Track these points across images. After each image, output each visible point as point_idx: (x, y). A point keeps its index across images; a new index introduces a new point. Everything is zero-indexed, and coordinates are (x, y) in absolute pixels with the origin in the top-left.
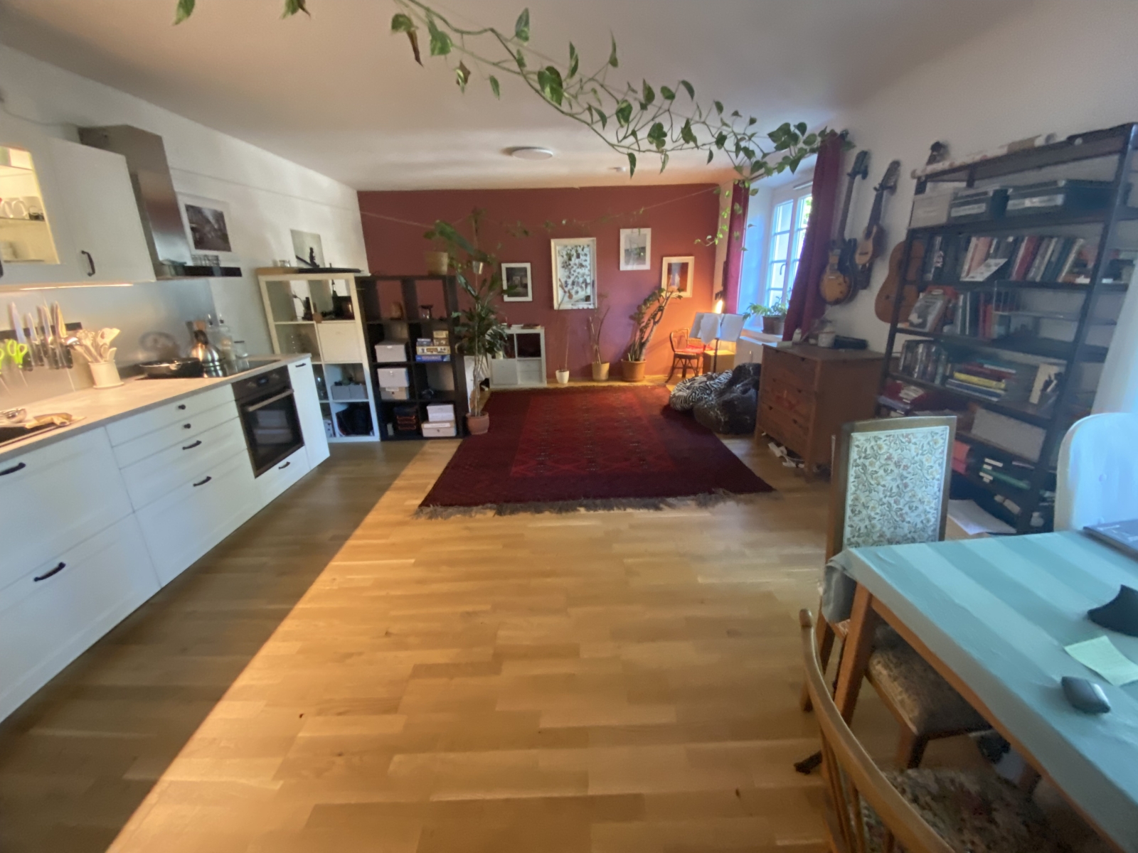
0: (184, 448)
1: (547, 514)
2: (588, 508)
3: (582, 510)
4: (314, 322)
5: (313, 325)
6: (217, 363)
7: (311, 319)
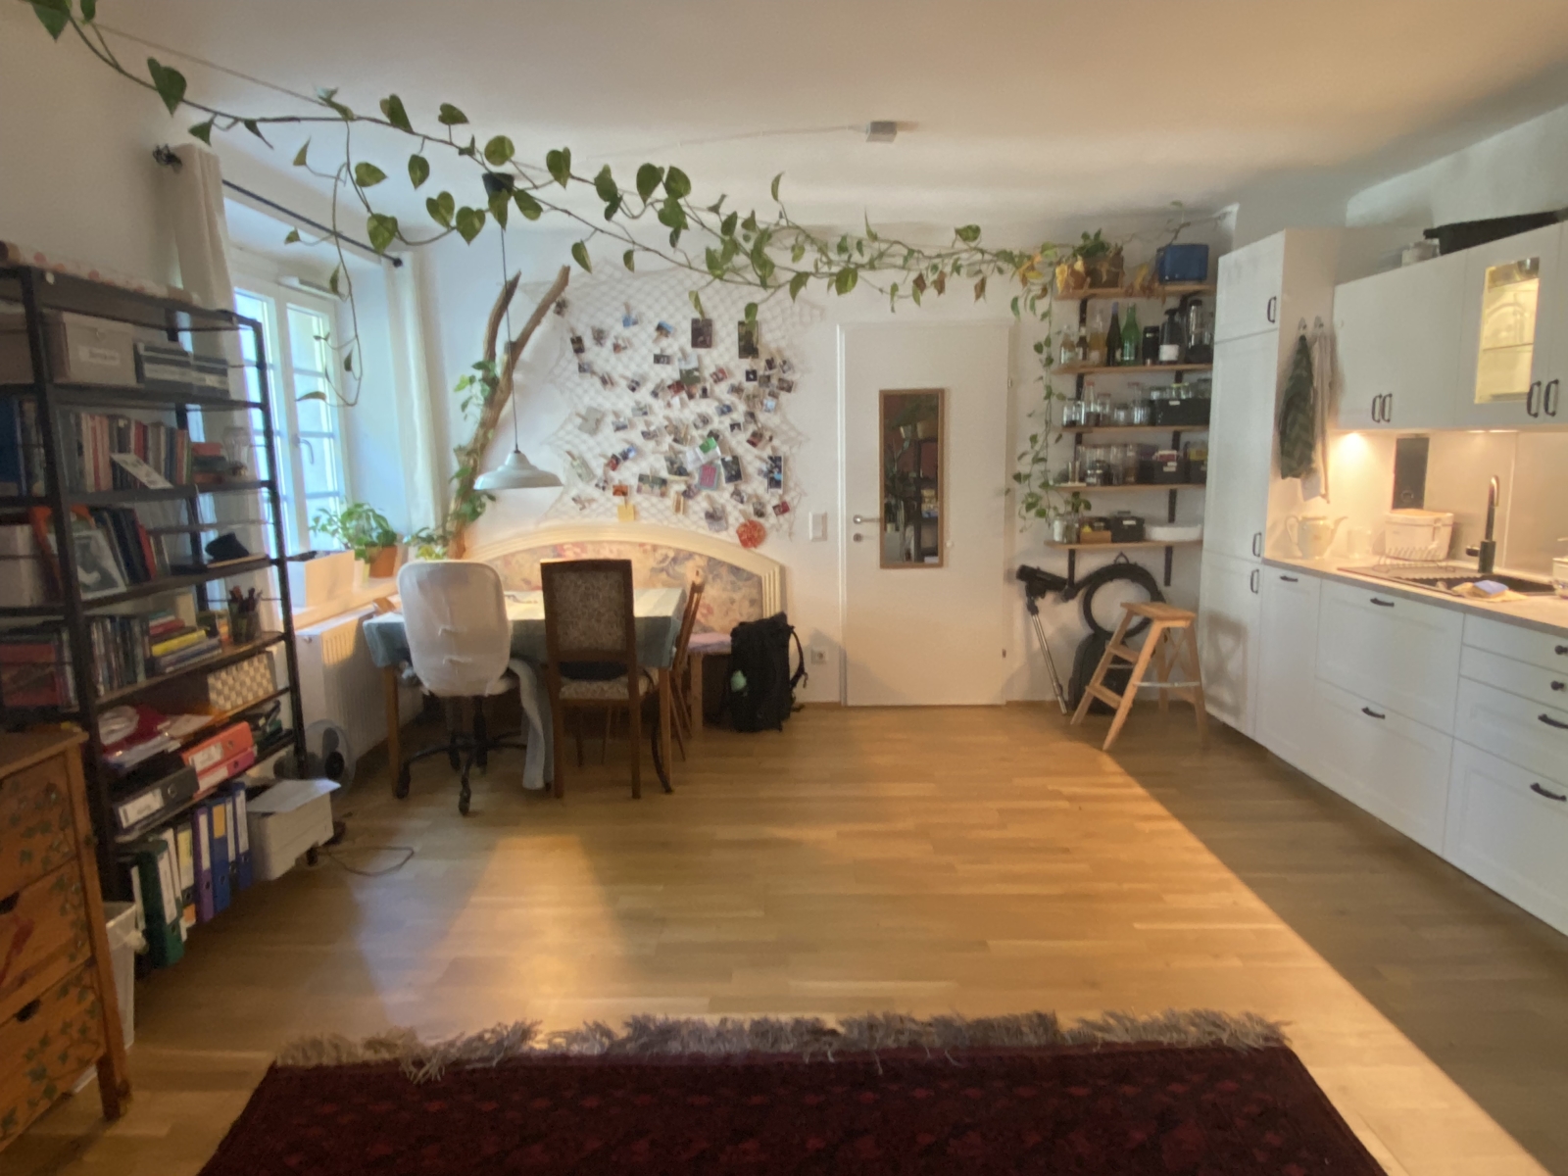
0: (1542, 718)
1: (923, 1015)
2: (817, 1031)
3: (830, 1021)
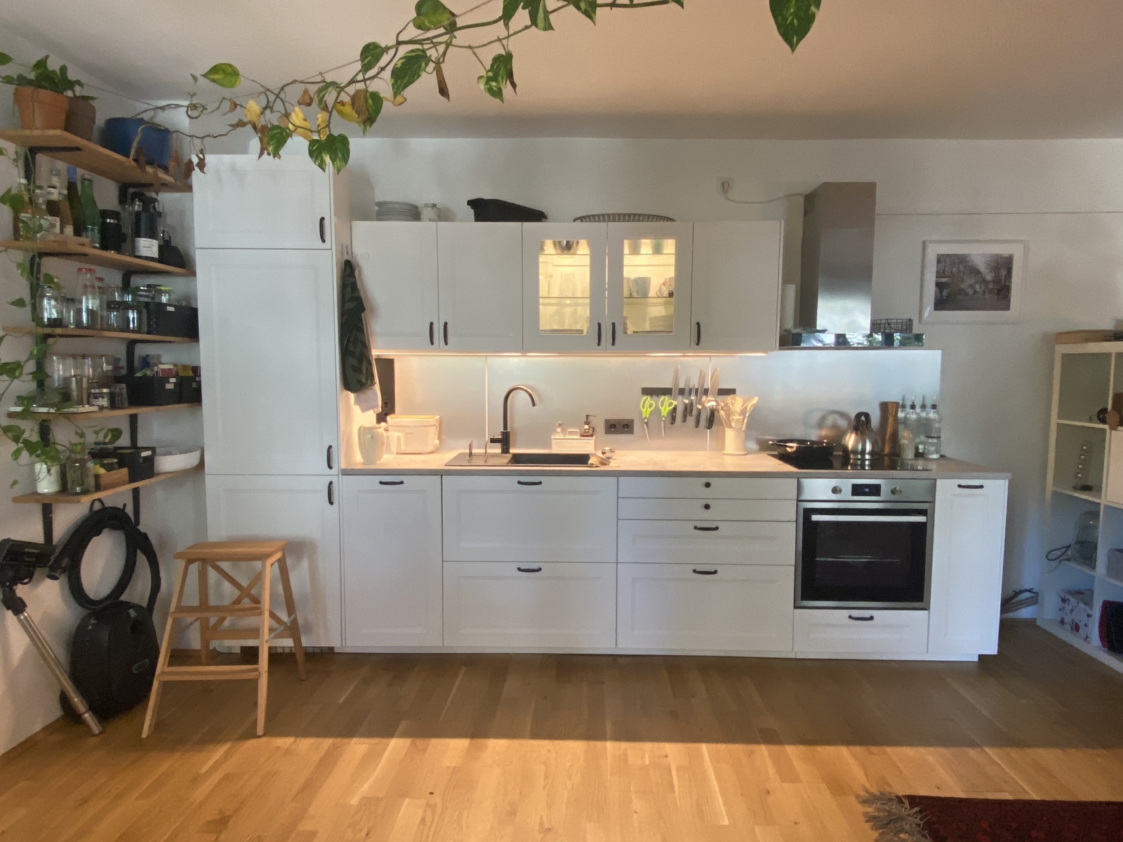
0: (696, 528)
4: (1106, 427)
5: (1104, 431)
6: (867, 457)
7: (1103, 421)
